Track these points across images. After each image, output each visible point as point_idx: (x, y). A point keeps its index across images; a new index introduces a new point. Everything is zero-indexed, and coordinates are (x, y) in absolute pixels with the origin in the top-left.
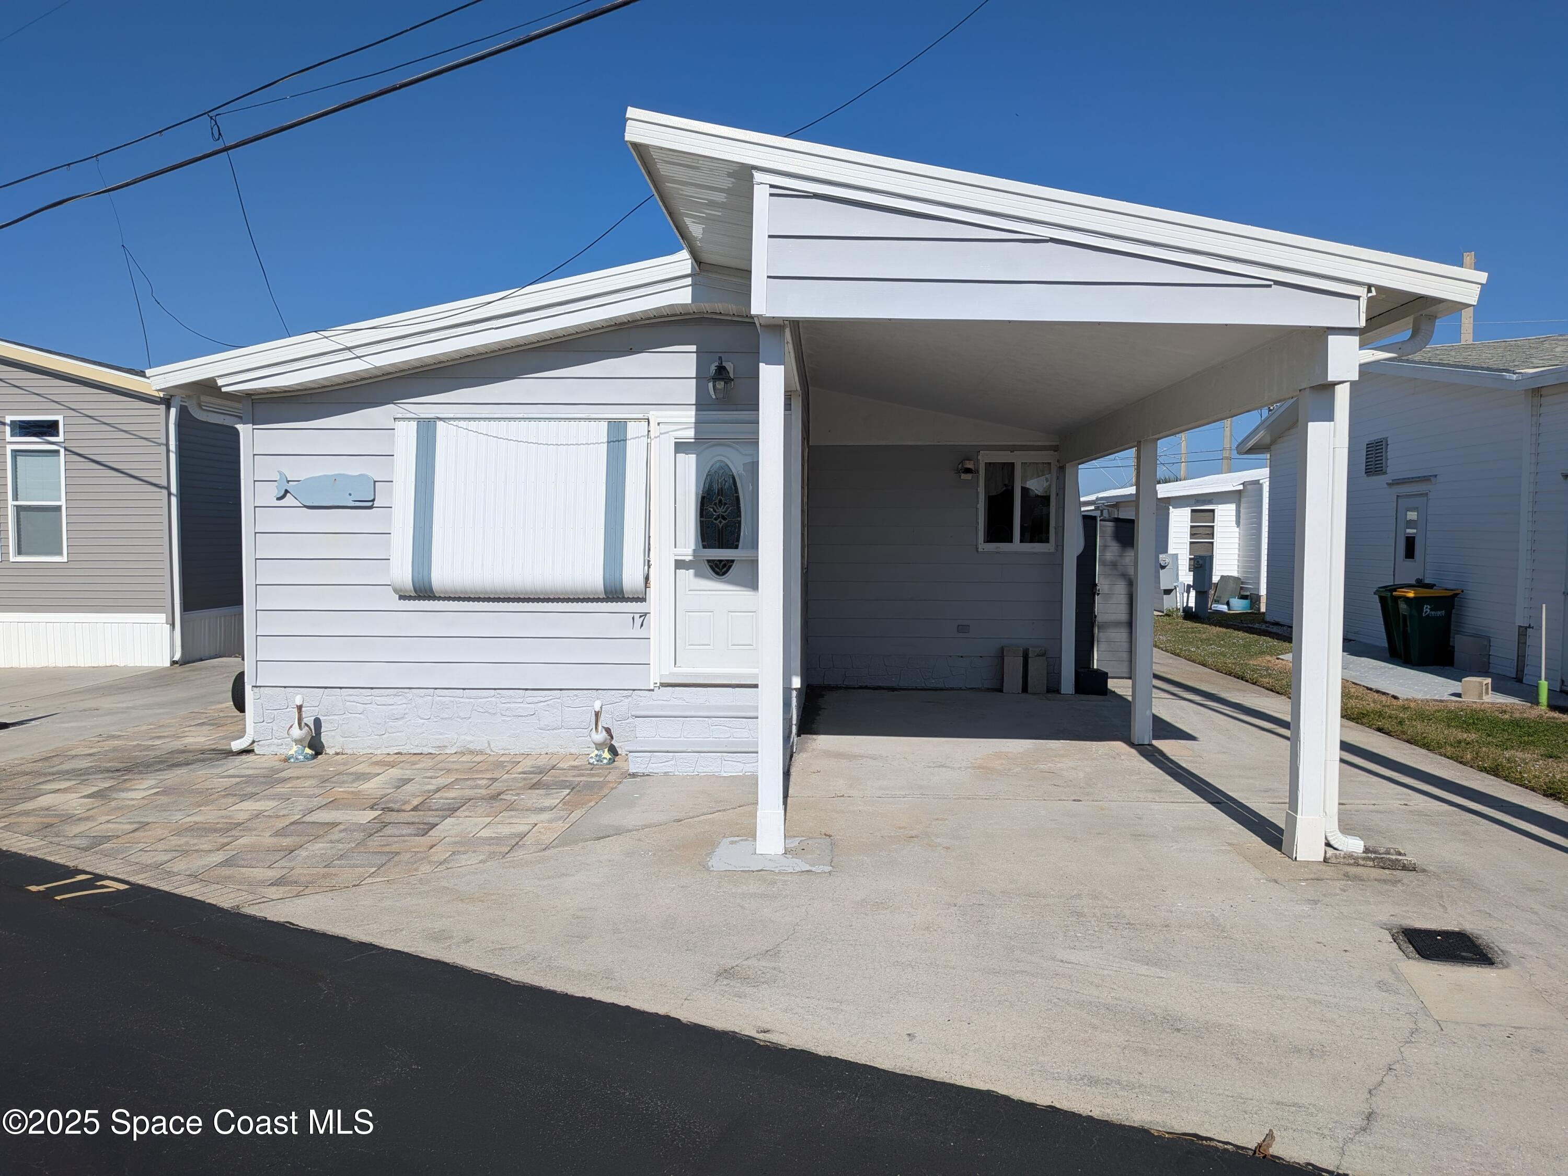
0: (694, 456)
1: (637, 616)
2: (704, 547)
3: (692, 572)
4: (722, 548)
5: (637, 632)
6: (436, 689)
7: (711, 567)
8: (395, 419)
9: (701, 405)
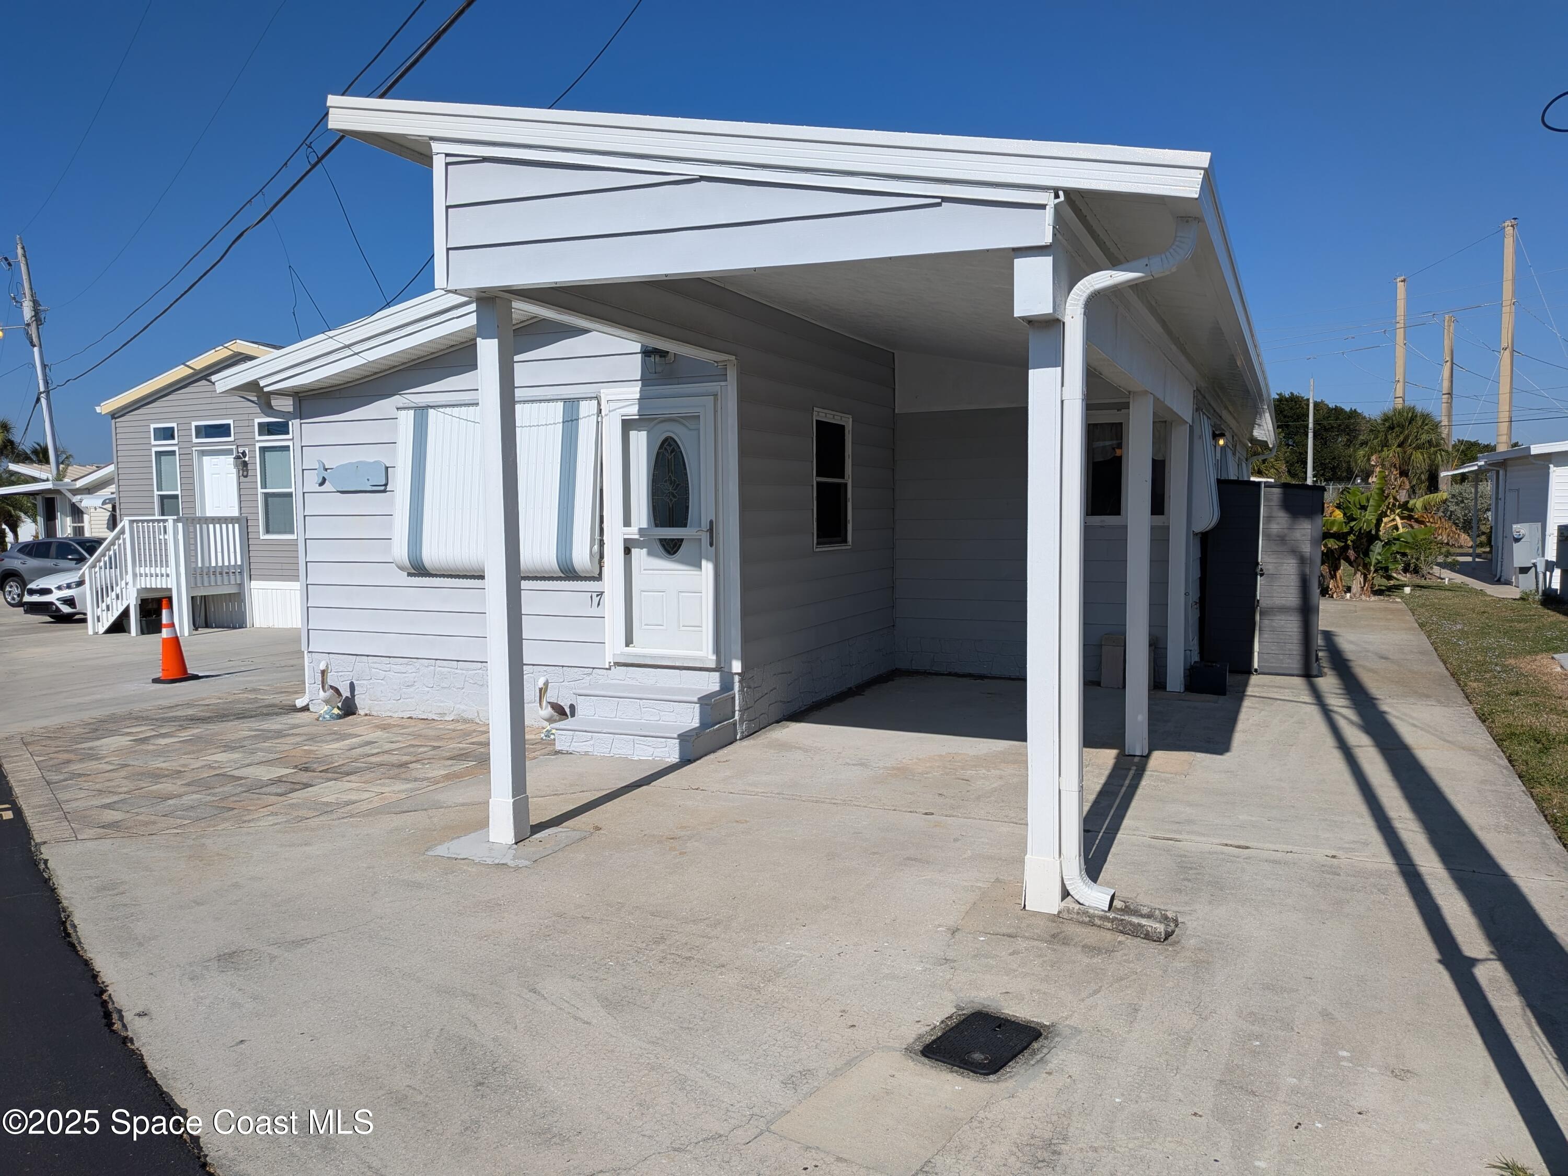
0: (645, 433)
1: (594, 595)
2: (656, 526)
3: (645, 550)
4: (673, 527)
5: (594, 611)
6: (437, 659)
7: (663, 546)
8: (398, 409)
9: (646, 380)
